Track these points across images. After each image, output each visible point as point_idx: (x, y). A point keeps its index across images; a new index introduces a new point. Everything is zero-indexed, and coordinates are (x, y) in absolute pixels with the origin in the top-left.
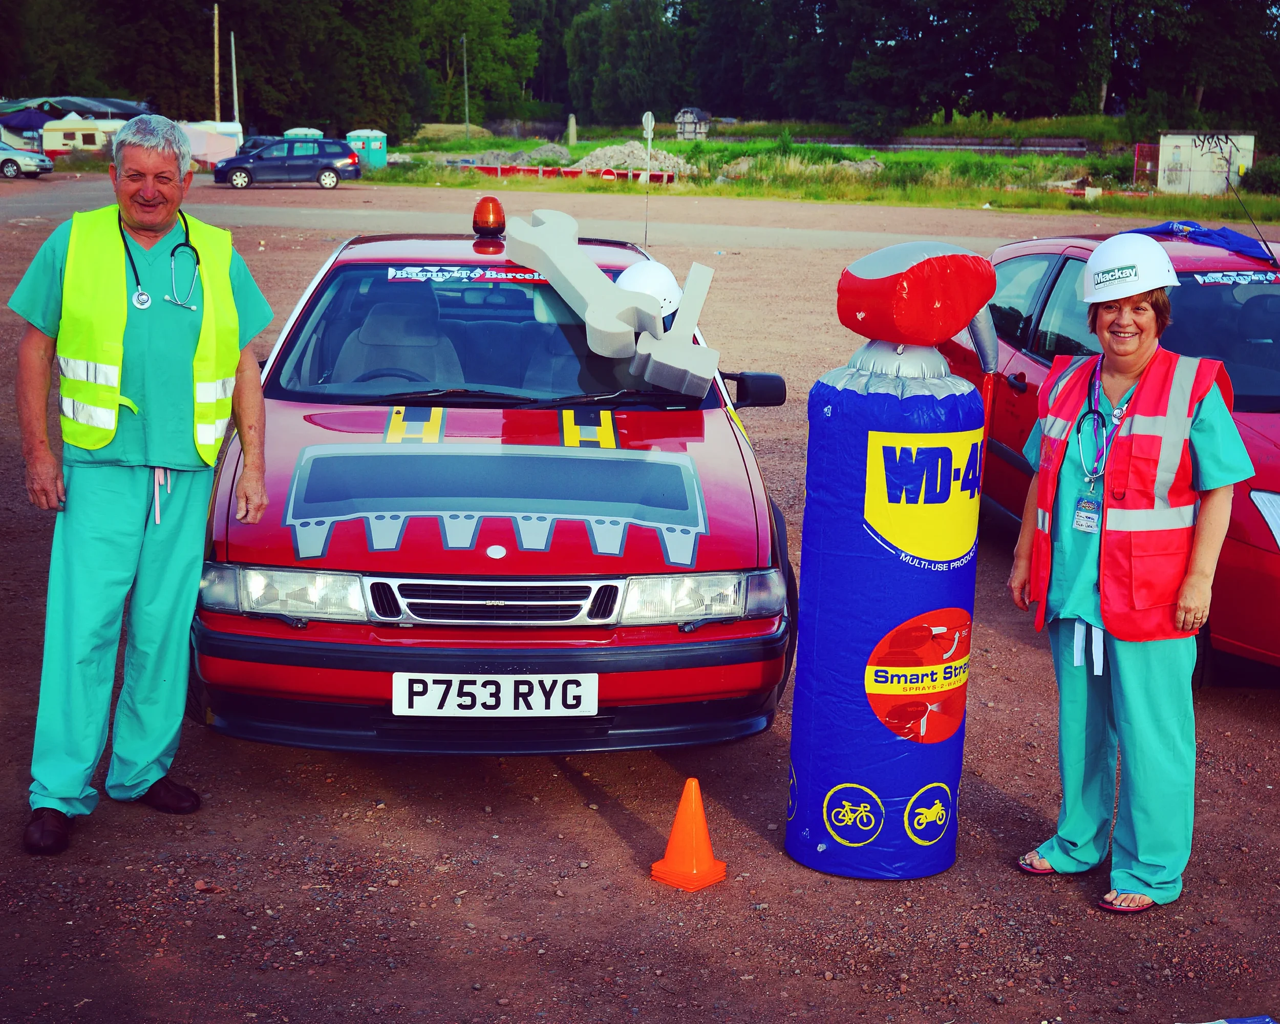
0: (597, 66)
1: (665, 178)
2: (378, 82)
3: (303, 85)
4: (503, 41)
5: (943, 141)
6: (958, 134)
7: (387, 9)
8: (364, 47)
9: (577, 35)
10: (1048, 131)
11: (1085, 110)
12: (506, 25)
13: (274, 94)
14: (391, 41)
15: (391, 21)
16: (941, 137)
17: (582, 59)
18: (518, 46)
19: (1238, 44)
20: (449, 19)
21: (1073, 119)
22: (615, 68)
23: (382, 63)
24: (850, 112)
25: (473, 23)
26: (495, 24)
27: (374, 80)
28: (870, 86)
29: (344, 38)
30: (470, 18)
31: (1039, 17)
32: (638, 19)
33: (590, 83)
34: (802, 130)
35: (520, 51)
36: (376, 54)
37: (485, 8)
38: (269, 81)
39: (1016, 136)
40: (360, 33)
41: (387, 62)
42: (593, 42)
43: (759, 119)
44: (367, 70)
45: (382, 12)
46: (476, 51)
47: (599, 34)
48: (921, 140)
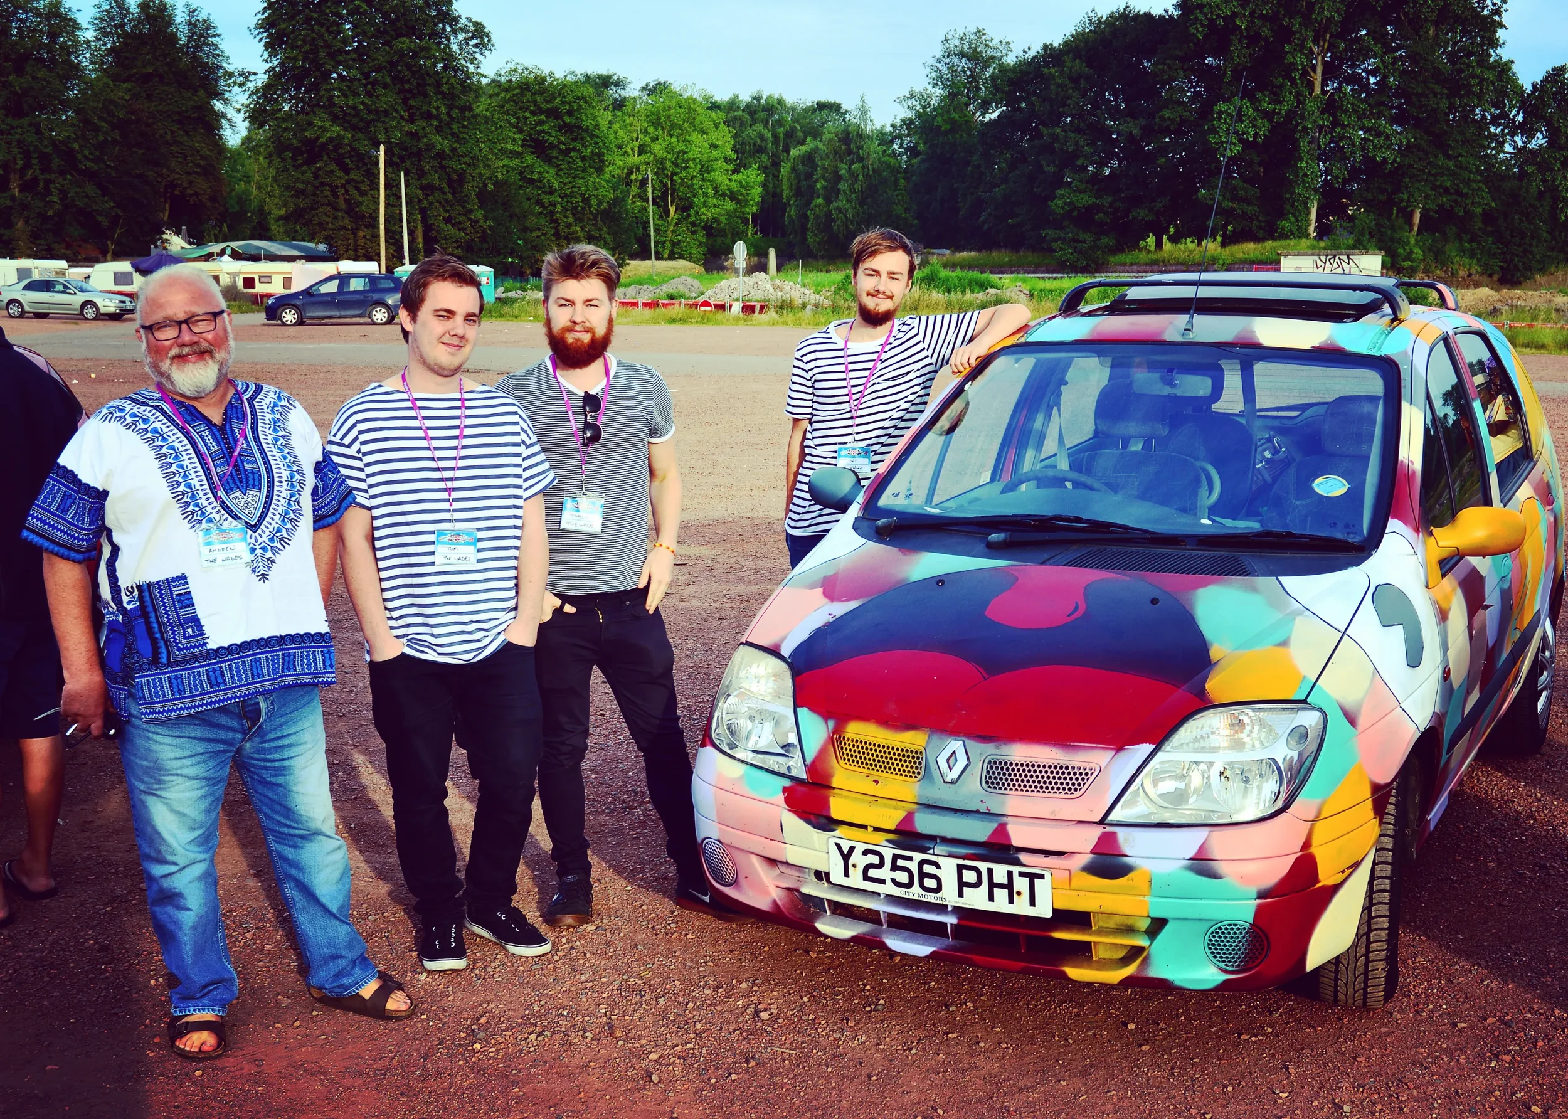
0: (812, 199)
1: (757, 308)
2: (571, 220)
3: (482, 223)
4: (725, 177)
5: (1148, 268)
6: (1163, 261)
7: (579, 146)
8: (556, 185)
9: (793, 169)
10: (1252, 256)
11: (1292, 234)
12: (727, 160)
13: (454, 232)
14: (583, 178)
15: (583, 159)
16: (1146, 264)
17: (798, 192)
18: (740, 182)
19: (1451, 164)
20: (670, 156)
21: (1278, 243)
22: (828, 201)
23: (574, 200)
24: (1056, 240)
25: (694, 159)
26: (716, 160)
27: (566, 217)
28: (1075, 213)
29: (536, 177)
30: (690, 155)
31: (1241, 141)
32: (849, 152)
33: (806, 217)
34: (1011, 260)
35: (742, 187)
36: (568, 192)
37: (706, 144)
38: (447, 220)
39: (1221, 262)
40: (552, 171)
41: (580, 199)
42: (809, 176)
43: (971, 250)
44: (559, 207)
45: (574, 149)
46: (696, 187)
47: (815, 166)
48: (1127, 268)
